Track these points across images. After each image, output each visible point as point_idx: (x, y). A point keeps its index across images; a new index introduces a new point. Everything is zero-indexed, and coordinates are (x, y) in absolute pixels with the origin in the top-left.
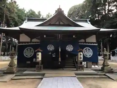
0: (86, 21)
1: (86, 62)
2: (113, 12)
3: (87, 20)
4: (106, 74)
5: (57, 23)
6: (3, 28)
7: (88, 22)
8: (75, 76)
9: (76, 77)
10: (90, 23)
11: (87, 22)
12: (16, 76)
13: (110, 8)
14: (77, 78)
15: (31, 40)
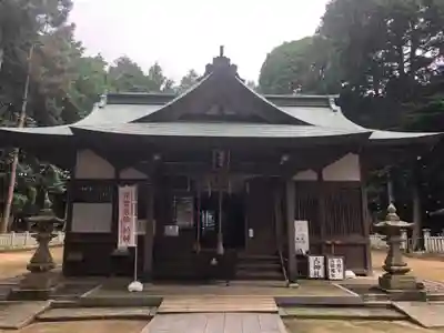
0: (326, 104)
1: (321, 258)
2: (433, 67)
3: (327, 100)
4: (394, 303)
5: (214, 111)
6: (21, 129)
7: (334, 106)
8: (276, 309)
9: (277, 312)
10: (338, 108)
11: (329, 106)
12: (54, 306)
13: (419, 52)
14: (282, 317)
15: (117, 174)
